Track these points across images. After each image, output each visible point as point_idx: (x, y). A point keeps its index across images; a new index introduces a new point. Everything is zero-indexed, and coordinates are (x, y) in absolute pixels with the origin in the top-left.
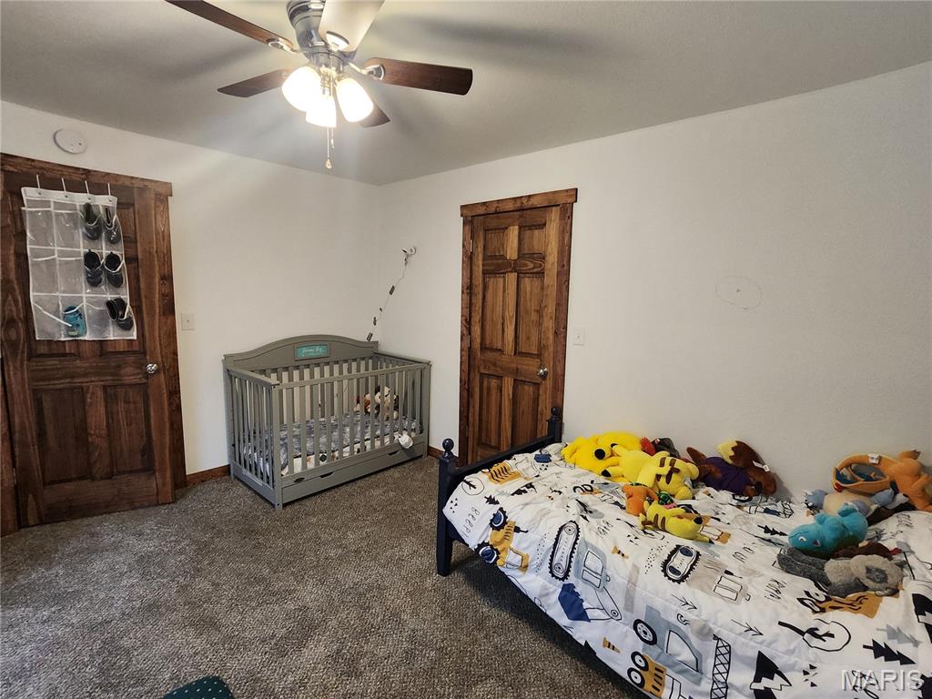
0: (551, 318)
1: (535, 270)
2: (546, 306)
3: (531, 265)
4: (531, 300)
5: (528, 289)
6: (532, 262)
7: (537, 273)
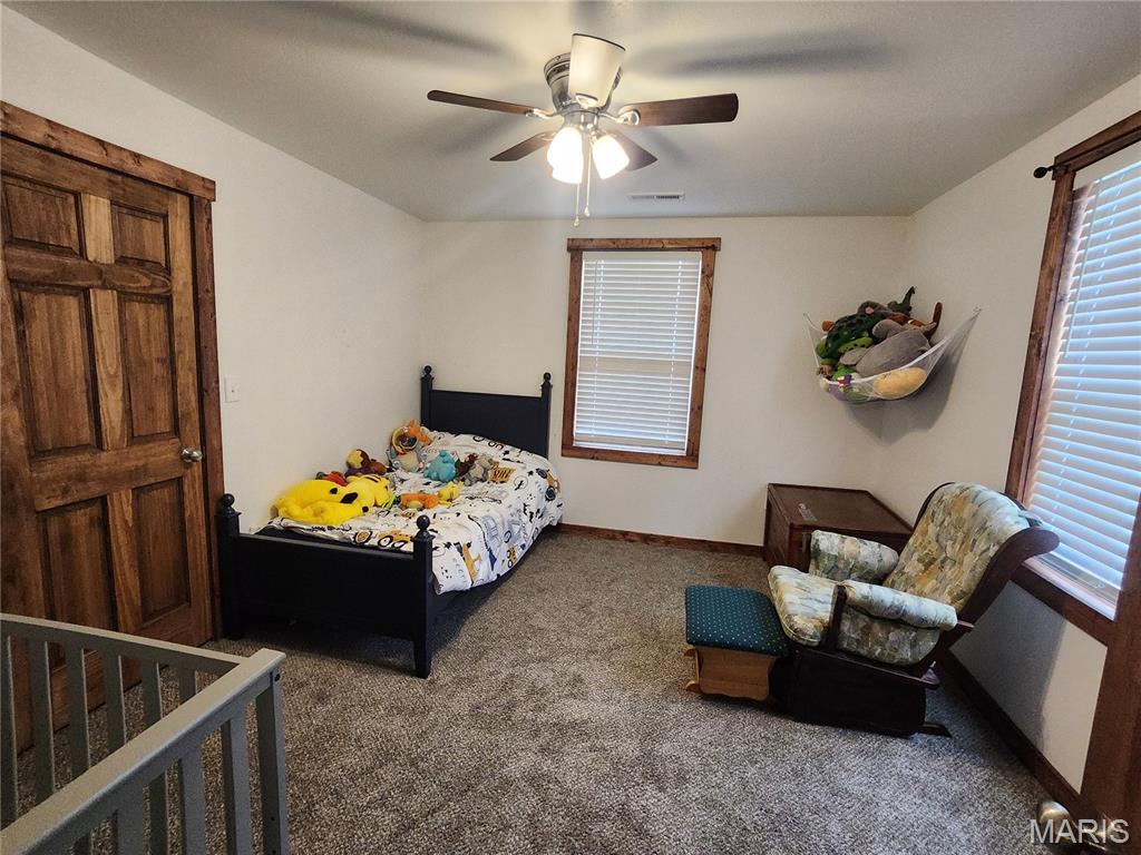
0: (190, 369)
1: (155, 291)
2: (180, 352)
3: (146, 282)
4: (149, 341)
5: (141, 322)
6: (146, 276)
7: (158, 296)
